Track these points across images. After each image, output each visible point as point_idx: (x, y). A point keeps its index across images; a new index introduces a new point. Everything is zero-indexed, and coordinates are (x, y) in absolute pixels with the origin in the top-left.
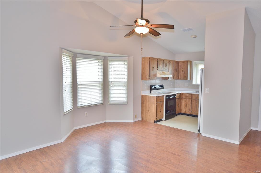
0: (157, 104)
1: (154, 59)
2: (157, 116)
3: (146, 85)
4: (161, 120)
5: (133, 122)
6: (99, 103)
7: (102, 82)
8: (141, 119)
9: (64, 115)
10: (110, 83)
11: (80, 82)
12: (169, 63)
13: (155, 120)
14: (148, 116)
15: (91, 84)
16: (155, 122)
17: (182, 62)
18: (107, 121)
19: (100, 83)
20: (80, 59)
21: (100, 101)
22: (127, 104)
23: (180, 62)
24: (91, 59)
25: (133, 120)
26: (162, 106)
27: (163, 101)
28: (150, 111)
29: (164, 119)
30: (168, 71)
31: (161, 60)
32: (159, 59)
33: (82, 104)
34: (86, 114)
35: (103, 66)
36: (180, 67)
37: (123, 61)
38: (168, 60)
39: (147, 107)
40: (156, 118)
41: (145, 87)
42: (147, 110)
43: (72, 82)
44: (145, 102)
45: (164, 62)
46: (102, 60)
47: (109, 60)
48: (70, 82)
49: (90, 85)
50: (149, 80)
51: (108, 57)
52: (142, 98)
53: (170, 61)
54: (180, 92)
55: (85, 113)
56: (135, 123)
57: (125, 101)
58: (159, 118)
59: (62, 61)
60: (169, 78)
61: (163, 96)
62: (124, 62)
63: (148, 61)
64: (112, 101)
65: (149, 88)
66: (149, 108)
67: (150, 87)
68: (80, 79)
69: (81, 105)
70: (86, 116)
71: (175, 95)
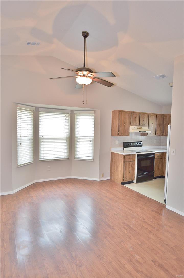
0: (124, 163)
1: (126, 112)
2: (124, 177)
3: (118, 141)
4: (132, 182)
5: (99, 181)
6: (64, 158)
7: (67, 136)
8: (109, 178)
9: (18, 167)
10: (77, 138)
11: (42, 136)
12: (149, 117)
13: (122, 182)
14: (116, 176)
15: (55, 138)
16: (123, 183)
17: (167, 116)
18: (73, 177)
19: (66, 138)
20: (43, 113)
21: (65, 156)
22: (93, 161)
23: (165, 115)
24: (55, 113)
25: (99, 178)
26: (132, 167)
27: (135, 161)
28: (117, 171)
29: (135, 181)
30: (148, 126)
31: (137, 113)
32: (134, 112)
33: (44, 157)
34: (49, 168)
35: (69, 120)
36: (165, 121)
37: (89, 115)
38: (146, 113)
39: (116, 166)
40: (124, 180)
41: (116, 144)
42: (115, 169)
43: (33, 136)
44: (113, 161)
45: (140, 116)
46: (69, 114)
47: (76, 114)
48: (31, 135)
49: (54, 140)
50: (117, 136)
51: (75, 111)
52: (111, 155)
53: (150, 115)
54: (162, 151)
55: (48, 166)
56: (101, 182)
57: (91, 157)
58: (127, 180)
59: (17, 115)
60: (149, 134)
61: (135, 155)
62: (91, 116)
63: (118, 114)
64: (78, 157)
65: (122, 145)
66: (117, 167)
67: (123, 143)
68: (42, 133)
69: (43, 159)
70: (48, 170)
71: (154, 154)
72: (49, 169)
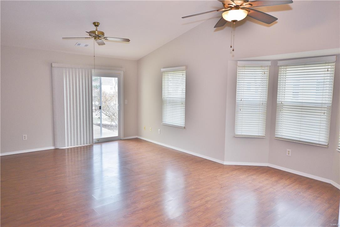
6: (318, 142)
9: (235, 137)
11: (281, 102)
15: (302, 106)
34: (289, 152)
43: (266, 101)
69: (280, 136)
72: (289, 154)
